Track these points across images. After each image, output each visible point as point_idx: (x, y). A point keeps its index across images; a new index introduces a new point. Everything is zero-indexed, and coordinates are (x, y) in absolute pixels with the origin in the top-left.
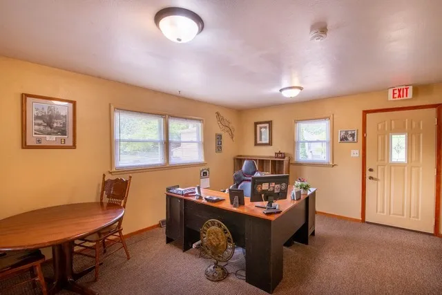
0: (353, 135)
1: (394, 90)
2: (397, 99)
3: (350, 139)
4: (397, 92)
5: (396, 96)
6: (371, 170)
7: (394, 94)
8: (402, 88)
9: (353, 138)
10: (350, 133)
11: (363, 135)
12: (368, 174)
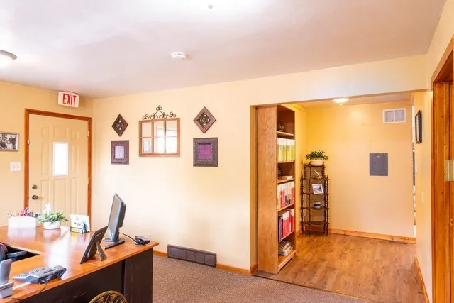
0: (13, 141)
1: (64, 94)
2: (66, 105)
3: (9, 146)
4: (66, 97)
5: (66, 101)
6: (34, 187)
7: (64, 99)
8: (71, 94)
9: (14, 144)
10: (9, 137)
11: (26, 142)
12: (32, 193)
